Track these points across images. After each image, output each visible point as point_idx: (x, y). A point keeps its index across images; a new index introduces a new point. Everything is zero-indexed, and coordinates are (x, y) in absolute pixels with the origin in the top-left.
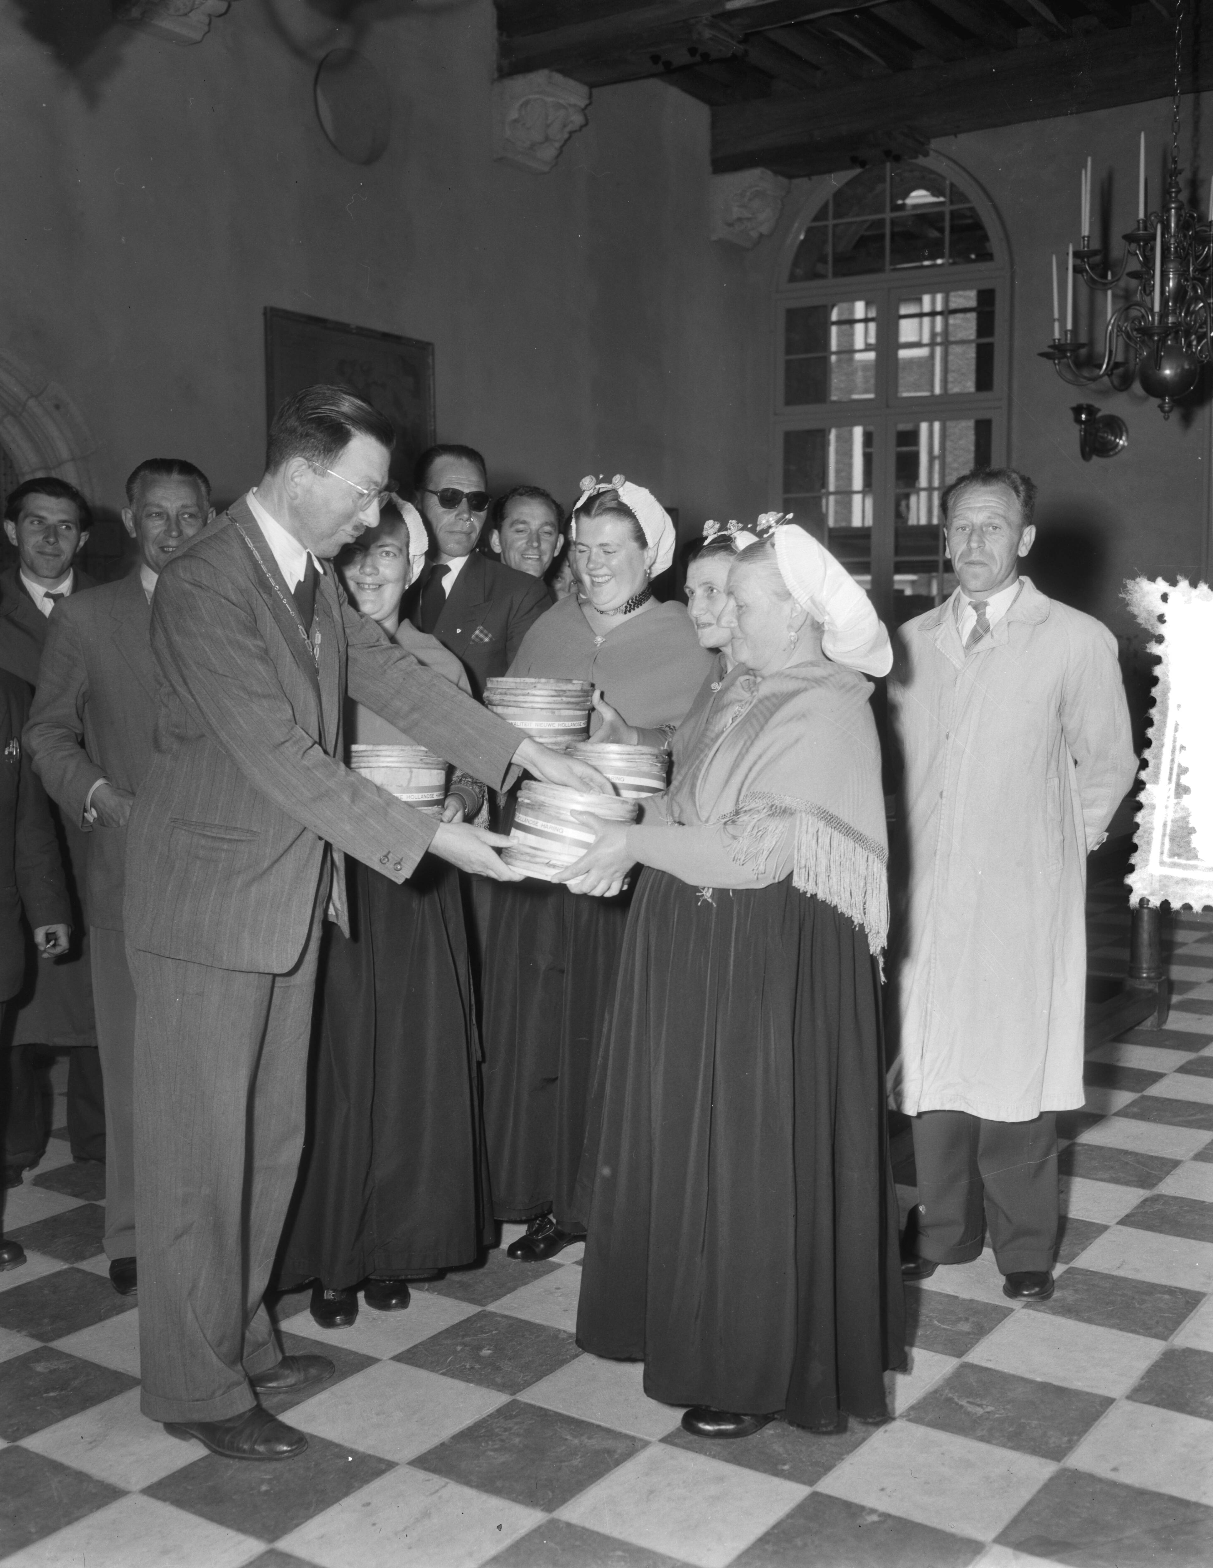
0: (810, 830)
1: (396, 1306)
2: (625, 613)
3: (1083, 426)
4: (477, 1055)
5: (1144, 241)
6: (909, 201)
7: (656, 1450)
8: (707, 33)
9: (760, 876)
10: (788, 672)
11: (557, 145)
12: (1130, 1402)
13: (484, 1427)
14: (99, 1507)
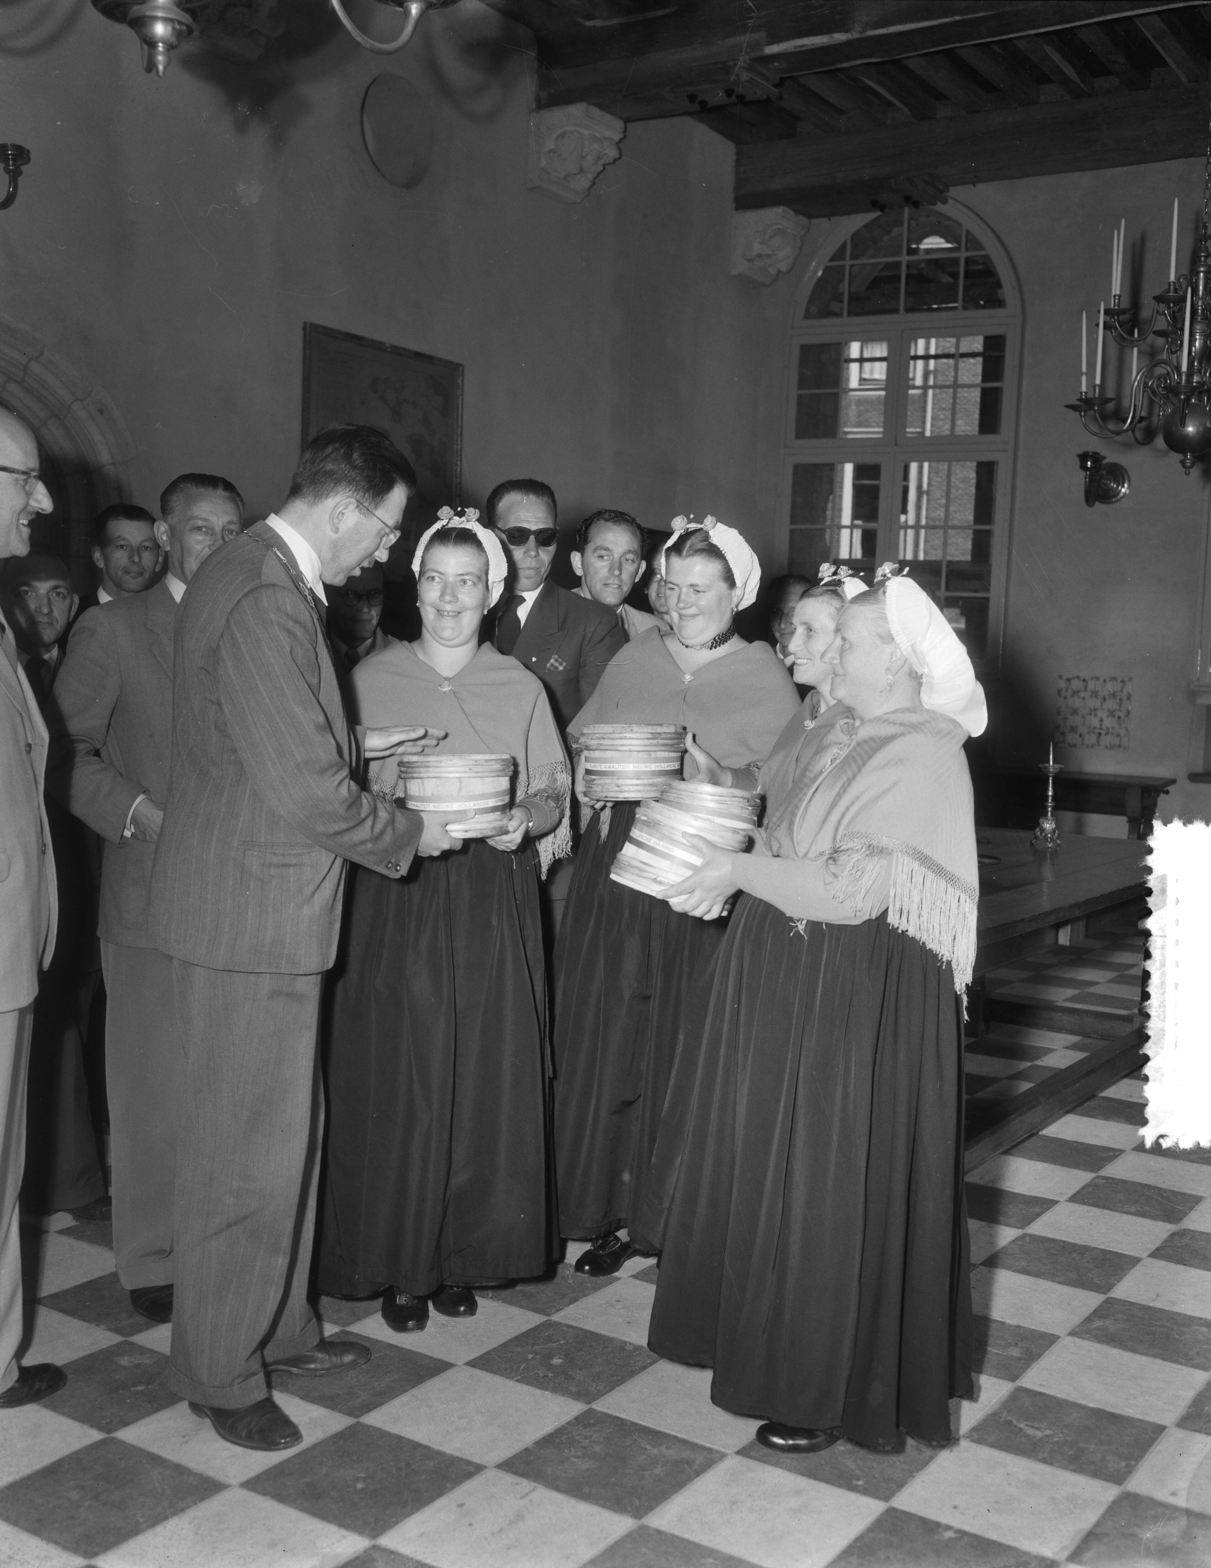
0: (905, 869)
1: (465, 1313)
2: (711, 649)
3: (1088, 473)
4: (549, 1073)
5: (1173, 302)
6: (922, 246)
7: (732, 1463)
8: (745, 76)
9: (858, 914)
10: (886, 717)
11: (591, 176)
12: (1181, 1430)
13: (564, 1434)
14: (202, 1499)
